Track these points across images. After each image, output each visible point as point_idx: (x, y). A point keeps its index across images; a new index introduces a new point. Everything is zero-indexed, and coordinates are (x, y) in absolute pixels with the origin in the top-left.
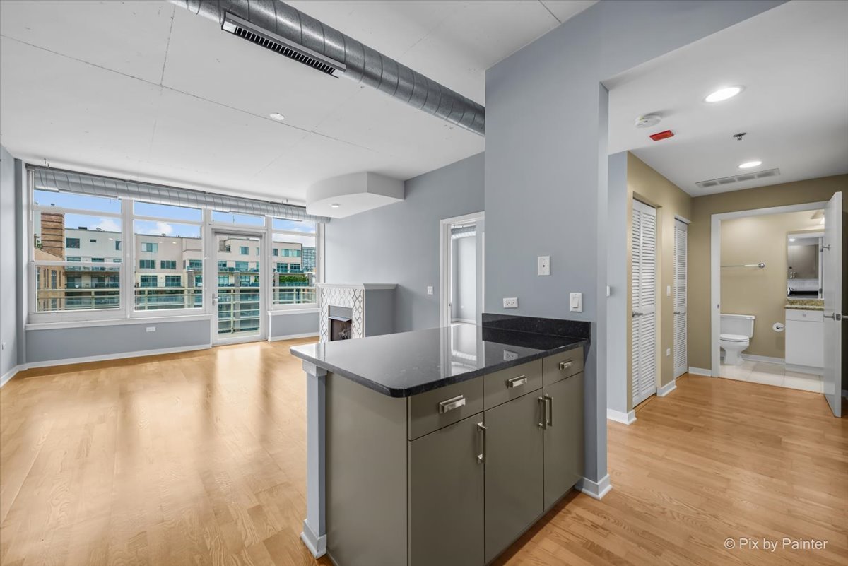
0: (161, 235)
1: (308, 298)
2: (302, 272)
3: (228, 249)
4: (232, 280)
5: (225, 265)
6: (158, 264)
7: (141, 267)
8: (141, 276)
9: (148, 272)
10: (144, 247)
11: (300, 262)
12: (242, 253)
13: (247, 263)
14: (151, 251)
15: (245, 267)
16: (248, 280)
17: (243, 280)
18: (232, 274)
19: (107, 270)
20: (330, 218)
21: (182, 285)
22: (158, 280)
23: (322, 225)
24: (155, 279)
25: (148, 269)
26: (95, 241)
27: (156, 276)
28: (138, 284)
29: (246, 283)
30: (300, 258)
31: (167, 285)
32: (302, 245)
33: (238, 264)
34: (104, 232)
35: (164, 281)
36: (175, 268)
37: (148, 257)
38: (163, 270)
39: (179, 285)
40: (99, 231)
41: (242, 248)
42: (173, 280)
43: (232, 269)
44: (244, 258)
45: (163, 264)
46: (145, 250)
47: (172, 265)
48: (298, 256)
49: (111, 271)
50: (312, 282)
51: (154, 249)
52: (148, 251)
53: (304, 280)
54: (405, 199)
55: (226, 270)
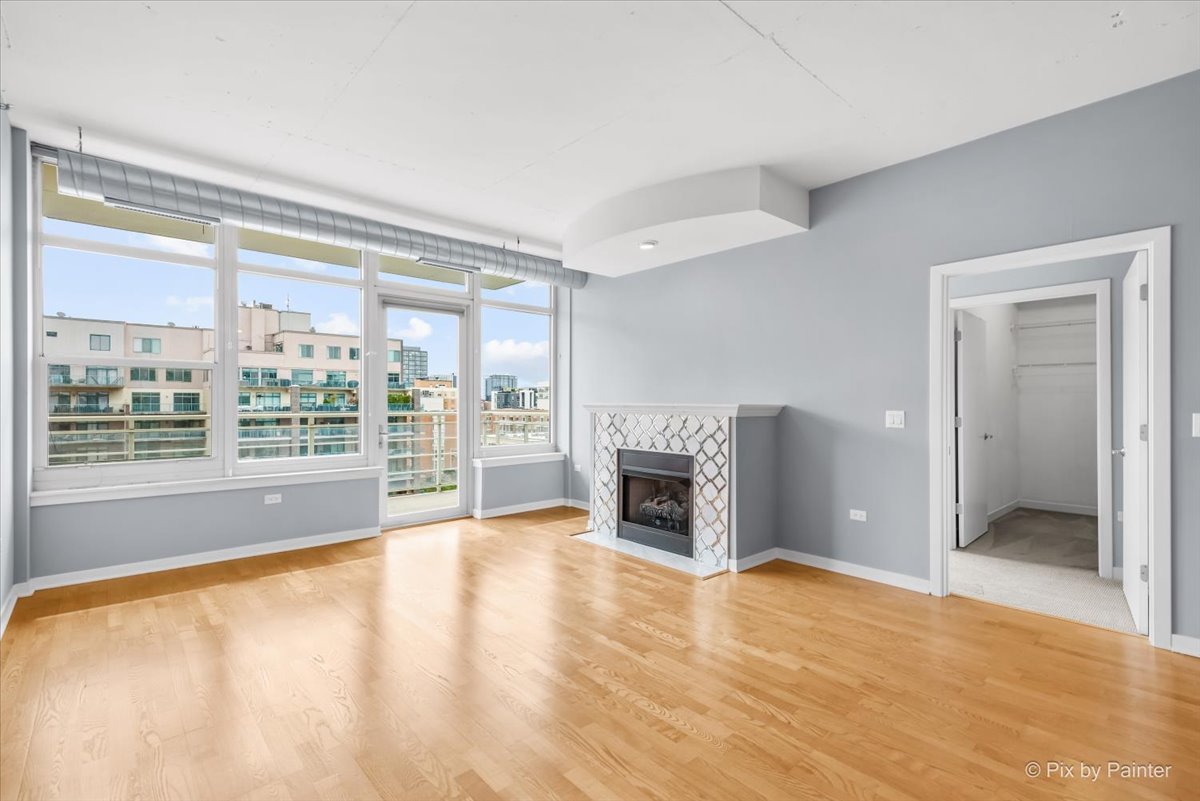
0: (166, 325)
1: (413, 431)
2: (403, 386)
3: (280, 348)
4: (286, 401)
5: (273, 376)
6: (161, 375)
7: (132, 379)
8: (133, 394)
9: (145, 387)
10: (138, 346)
11: (398, 371)
12: (303, 356)
13: (310, 373)
14: (150, 352)
15: (307, 378)
16: (312, 400)
17: (305, 400)
18: (287, 390)
19: (74, 383)
20: (586, 275)
21: (201, 408)
22: (162, 401)
23: (565, 291)
24: (156, 398)
25: (144, 383)
26: (54, 334)
27: (158, 394)
28: (128, 406)
29: (310, 405)
30: (399, 364)
31: (176, 408)
32: (402, 342)
33: (296, 373)
34: (70, 319)
35: (172, 401)
36: (190, 381)
37: (145, 360)
38: (171, 383)
39: (196, 408)
40: (61, 317)
41: (303, 346)
42: (187, 400)
43: (285, 383)
44: (306, 364)
45: (170, 376)
46: (141, 350)
47: (186, 376)
48: (395, 361)
49: (81, 385)
50: (419, 403)
51: (155, 348)
52: (144, 351)
53: (406, 400)
54: (810, 227)
55: (276, 384)
